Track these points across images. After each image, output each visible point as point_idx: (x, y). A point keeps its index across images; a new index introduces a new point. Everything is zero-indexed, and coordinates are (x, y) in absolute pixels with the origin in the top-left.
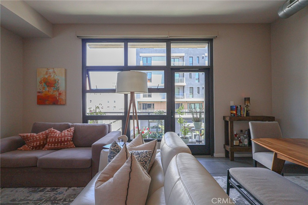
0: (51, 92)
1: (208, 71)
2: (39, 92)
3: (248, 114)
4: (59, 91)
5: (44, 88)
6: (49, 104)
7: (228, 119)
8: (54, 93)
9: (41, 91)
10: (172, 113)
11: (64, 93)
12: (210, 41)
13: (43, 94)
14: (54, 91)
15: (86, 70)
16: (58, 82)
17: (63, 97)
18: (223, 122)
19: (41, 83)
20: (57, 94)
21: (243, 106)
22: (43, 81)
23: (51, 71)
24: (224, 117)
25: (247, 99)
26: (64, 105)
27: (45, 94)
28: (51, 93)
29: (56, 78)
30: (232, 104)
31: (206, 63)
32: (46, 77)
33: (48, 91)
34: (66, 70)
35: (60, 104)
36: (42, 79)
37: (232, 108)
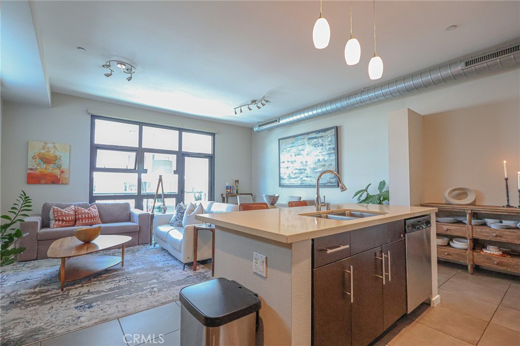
0: (50, 169)
1: (211, 158)
2: (31, 169)
3: (237, 192)
4: (62, 168)
5: (39, 165)
6: (46, 183)
7: (224, 196)
8: (53, 172)
9: (33, 168)
10: (182, 192)
11: (68, 172)
12: (213, 135)
13: (37, 172)
14: (53, 169)
15: (94, 148)
16: (59, 159)
17: (65, 175)
18: (222, 198)
19: (34, 158)
20: (57, 172)
21: (235, 186)
22: (37, 157)
23: (50, 145)
24: (222, 195)
25: (237, 181)
26: (67, 184)
27: (40, 172)
28: (50, 171)
29: (57, 154)
30: (227, 184)
31: (209, 151)
32: (43, 151)
33: (46, 168)
34: (70, 146)
35: (62, 184)
36: (36, 154)
37: (227, 188)
